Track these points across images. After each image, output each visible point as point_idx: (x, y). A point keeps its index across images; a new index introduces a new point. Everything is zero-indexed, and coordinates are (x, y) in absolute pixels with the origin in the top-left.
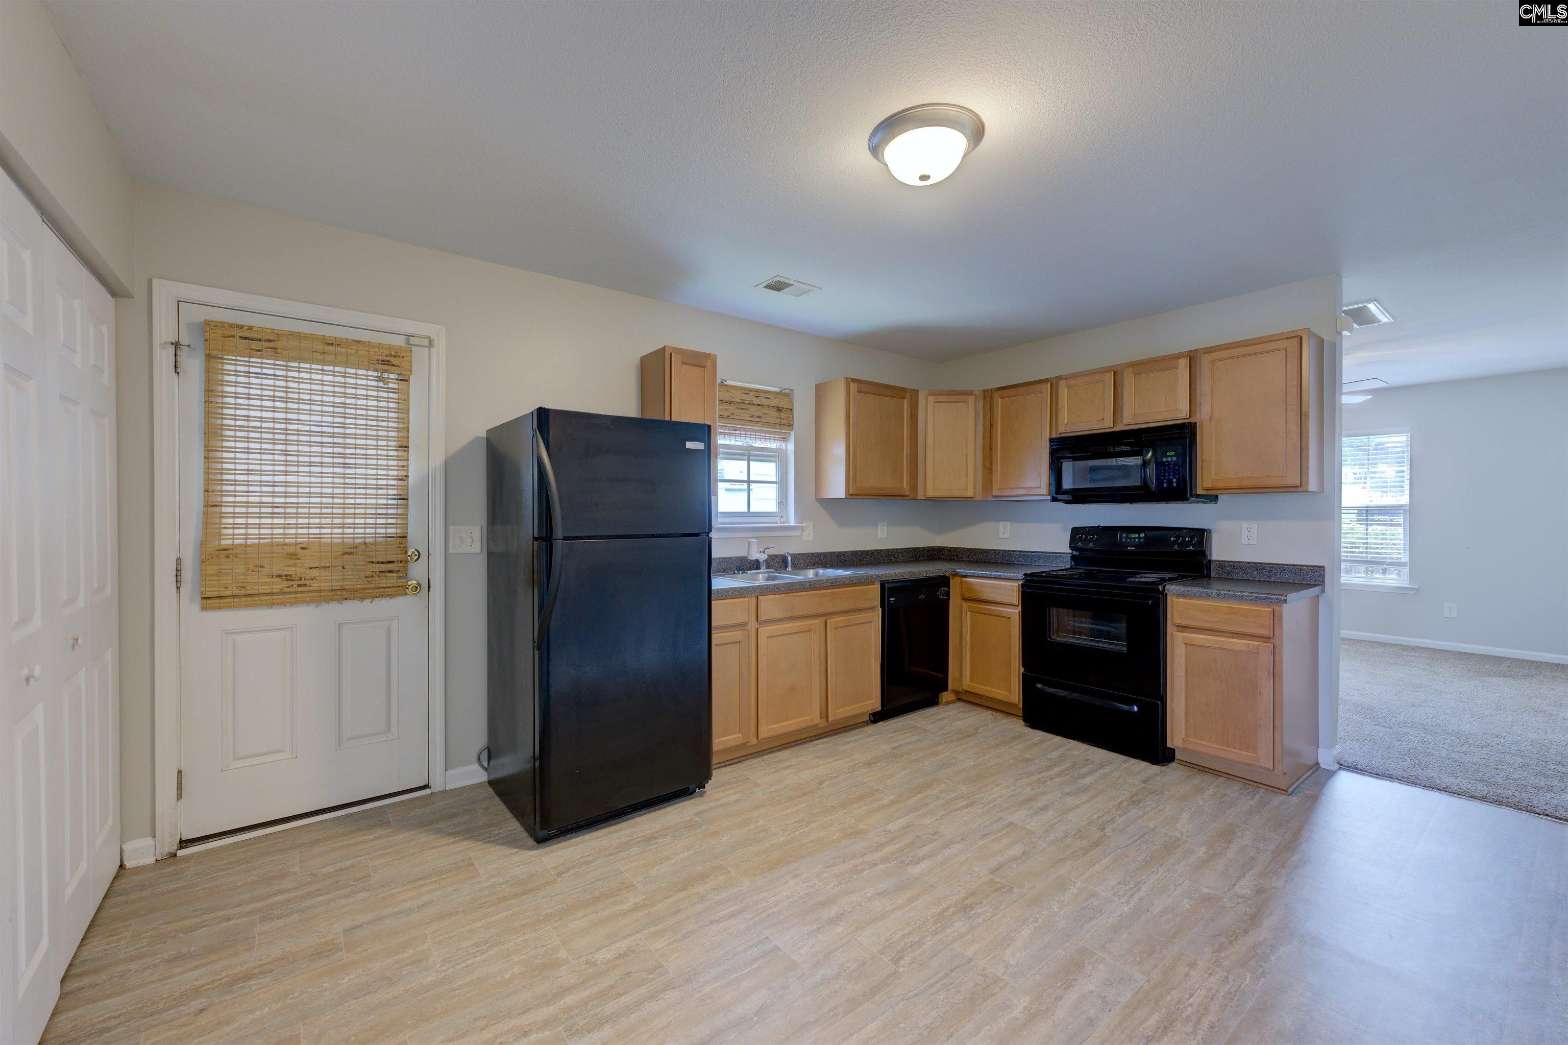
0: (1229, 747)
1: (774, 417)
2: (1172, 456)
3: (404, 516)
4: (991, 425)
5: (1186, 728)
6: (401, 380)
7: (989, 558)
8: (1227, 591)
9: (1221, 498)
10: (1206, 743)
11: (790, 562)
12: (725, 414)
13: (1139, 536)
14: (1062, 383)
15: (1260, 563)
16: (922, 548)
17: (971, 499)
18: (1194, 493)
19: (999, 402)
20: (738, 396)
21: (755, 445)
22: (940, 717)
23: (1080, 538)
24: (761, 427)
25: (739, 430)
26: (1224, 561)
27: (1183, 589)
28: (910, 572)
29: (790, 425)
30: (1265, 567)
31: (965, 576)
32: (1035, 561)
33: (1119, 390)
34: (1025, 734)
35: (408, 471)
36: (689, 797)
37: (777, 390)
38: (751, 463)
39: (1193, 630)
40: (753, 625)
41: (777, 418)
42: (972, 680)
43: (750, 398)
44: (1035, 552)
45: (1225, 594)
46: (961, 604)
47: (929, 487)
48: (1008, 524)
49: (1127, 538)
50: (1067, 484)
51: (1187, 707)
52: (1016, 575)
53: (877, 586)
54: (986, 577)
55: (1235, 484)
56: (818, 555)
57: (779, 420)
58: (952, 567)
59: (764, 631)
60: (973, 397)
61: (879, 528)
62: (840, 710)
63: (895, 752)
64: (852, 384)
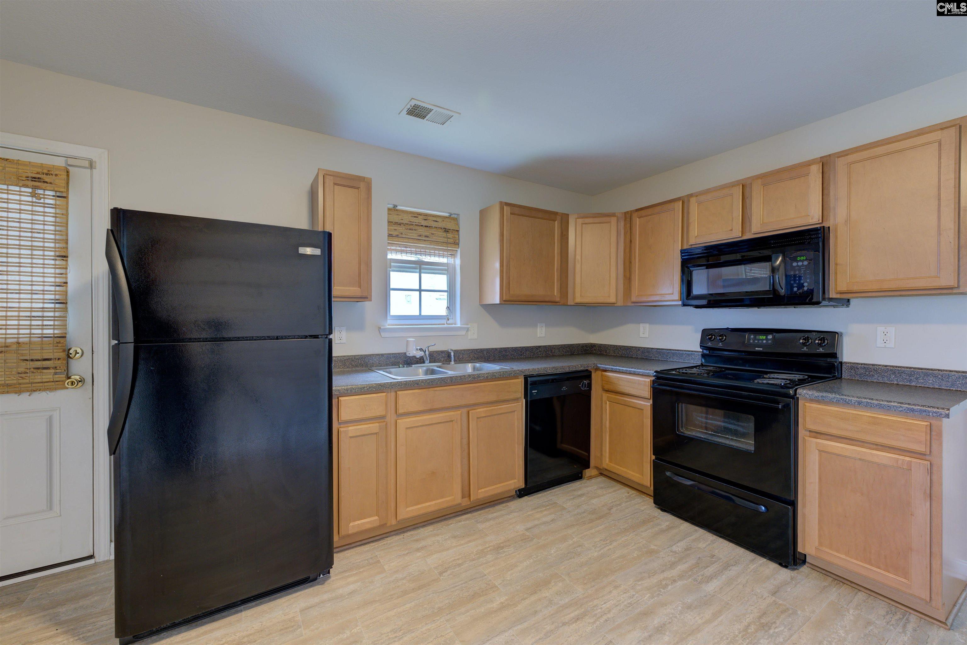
0: (872, 565)
1: (441, 237)
2: (803, 261)
3: (64, 318)
4: (631, 241)
5: (820, 536)
6: (58, 197)
7: (631, 353)
8: (870, 399)
9: (853, 302)
10: (843, 556)
11: (453, 357)
12: (395, 233)
13: (767, 338)
14: (693, 200)
15: (899, 367)
16: (577, 344)
17: (613, 305)
18: (827, 296)
19: (637, 222)
20: (406, 219)
21: (426, 260)
22: (580, 493)
23: (709, 339)
24: (429, 245)
25: (409, 248)
26: (857, 364)
27: (816, 394)
28: (554, 367)
29: (456, 243)
30: (904, 371)
31: (605, 371)
32: (670, 358)
33: (748, 201)
34: (655, 517)
35: (66, 278)
36: (311, 584)
37: (446, 215)
38: (423, 275)
39: (829, 437)
40: (391, 417)
41: (444, 237)
42: (610, 460)
43: (420, 220)
44: (670, 350)
45: (867, 403)
46: (602, 396)
47: (578, 295)
48: (647, 326)
49: (755, 339)
50: (697, 290)
51: (821, 514)
52: (648, 371)
53: (519, 380)
54: (623, 372)
55: (875, 287)
56: (482, 351)
57: (446, 239)
58: (595, 362)
59: (403, 423)
60: (615, 218)
61: (538, 328)
62: (483, 490)
63: (528, 534)
64: (505, 207)
